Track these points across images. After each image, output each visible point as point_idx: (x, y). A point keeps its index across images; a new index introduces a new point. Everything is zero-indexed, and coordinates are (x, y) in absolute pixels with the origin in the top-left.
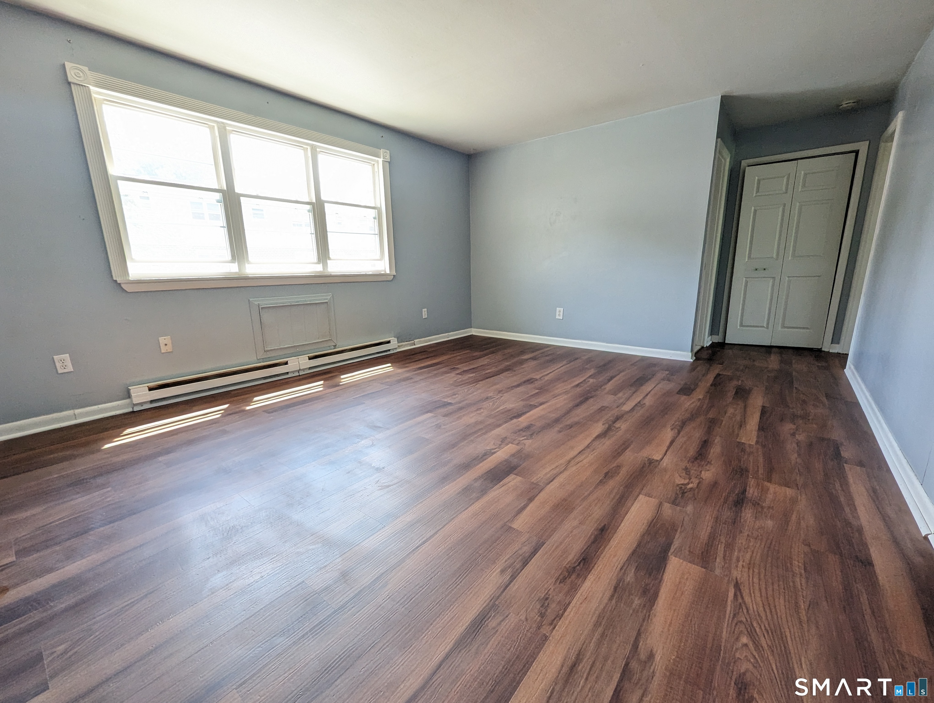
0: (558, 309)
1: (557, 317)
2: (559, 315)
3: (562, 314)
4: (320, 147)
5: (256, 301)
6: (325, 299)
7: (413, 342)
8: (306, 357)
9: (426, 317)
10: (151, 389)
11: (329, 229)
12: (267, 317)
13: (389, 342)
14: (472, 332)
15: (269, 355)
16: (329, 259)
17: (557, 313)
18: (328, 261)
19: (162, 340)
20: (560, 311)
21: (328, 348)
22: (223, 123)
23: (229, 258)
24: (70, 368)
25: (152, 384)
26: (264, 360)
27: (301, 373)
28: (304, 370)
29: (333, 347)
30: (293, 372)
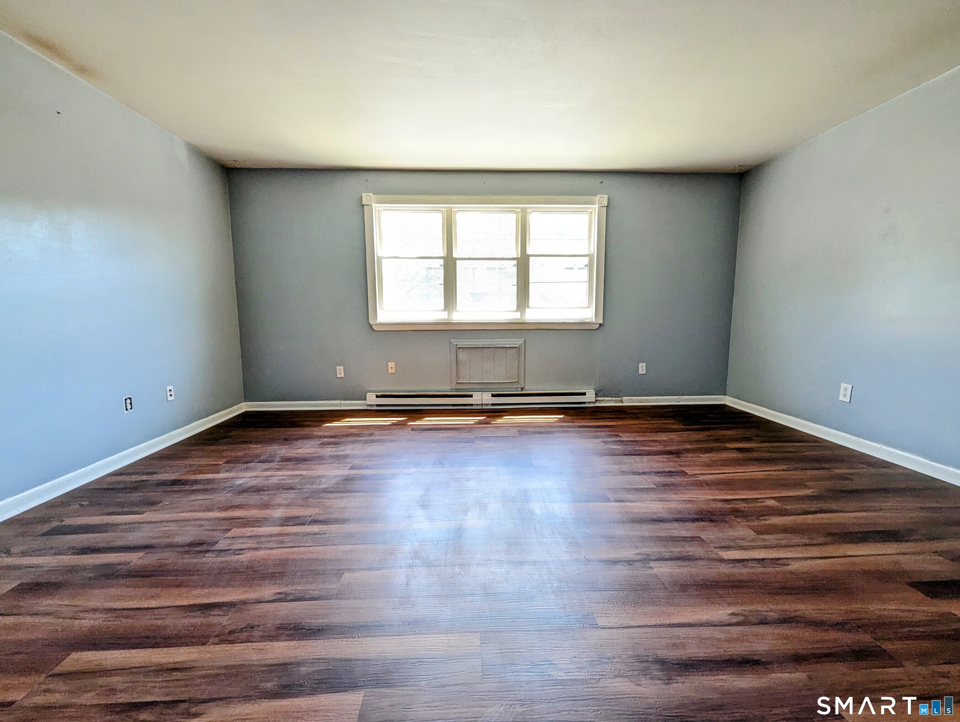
0: (843, 385)
1: (841, 398)
2: (845, 395)
3: (849, 393)
4: (530, 208)
5: (455, 342)
6: (516, 344)
7: (620, 398)
8: (489, 394)
9: (644, 372)
10: (377, 397)
11: (531, 280)
12: (462, 356)
13: (584, 394)
14: (724, 401)
15: (461, 387)
16: (528, 307)
17: (842, 392)
18: (527, 309)
19: (391, 365)
20: (846, 389)
21: (515, 390)
22: (450, 207)
23: (442, 307)
24: (342, 375)
25: (378, 394)
26: (457, 390)
27: (484, 407)
28: (487, 405)
29: (520, 389)
30: (478, 405)
